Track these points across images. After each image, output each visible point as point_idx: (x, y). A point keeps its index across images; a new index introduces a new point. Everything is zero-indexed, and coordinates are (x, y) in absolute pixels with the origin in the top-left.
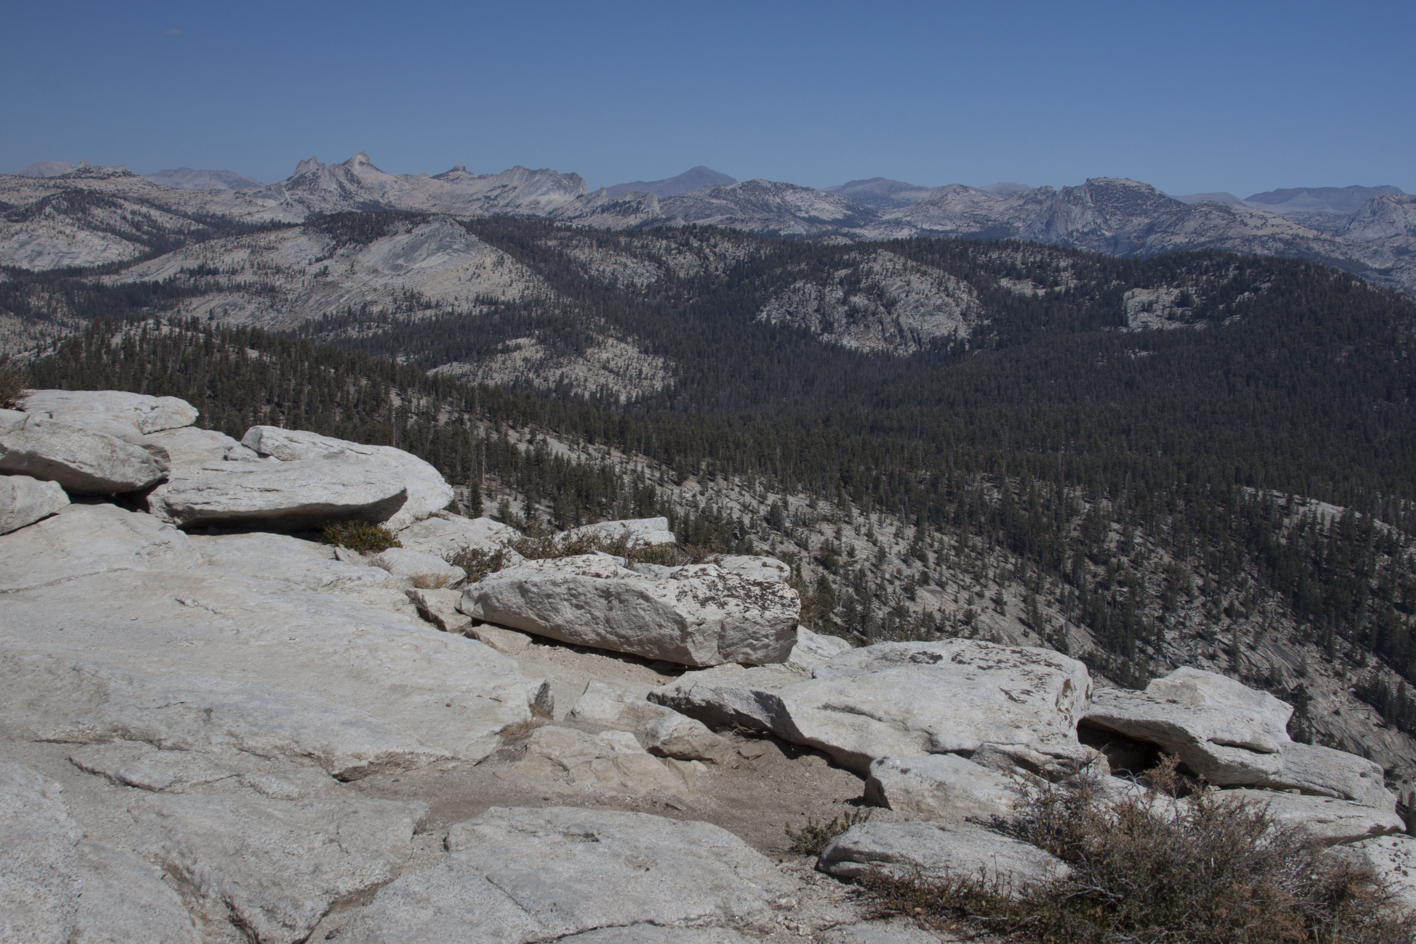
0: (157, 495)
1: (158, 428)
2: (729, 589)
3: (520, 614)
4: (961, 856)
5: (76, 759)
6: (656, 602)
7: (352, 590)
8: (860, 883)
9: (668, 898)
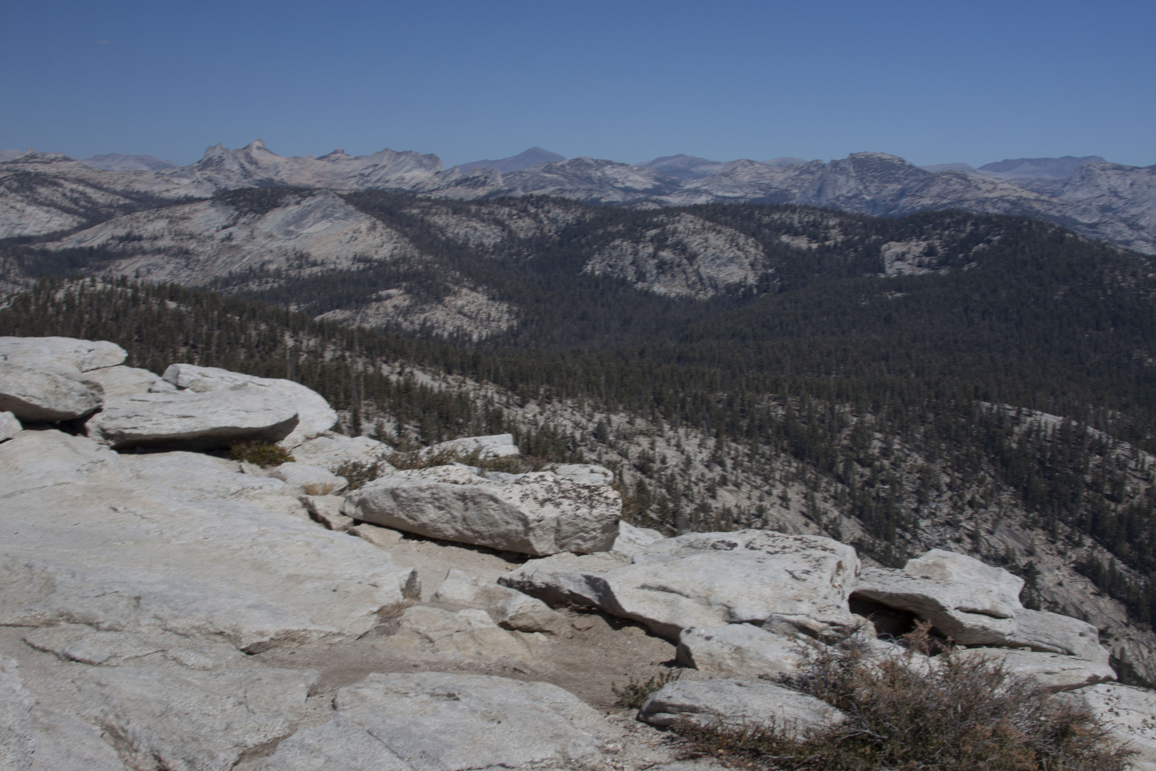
0: (93, 422)
1: (94, 367)
2: (563, 492)
3: (392, 515)
4: (755, 707)
5: (30, 640)
6: (504, 504)
7: (254, 497)
8: (673, 730)
9: (517, 745)
